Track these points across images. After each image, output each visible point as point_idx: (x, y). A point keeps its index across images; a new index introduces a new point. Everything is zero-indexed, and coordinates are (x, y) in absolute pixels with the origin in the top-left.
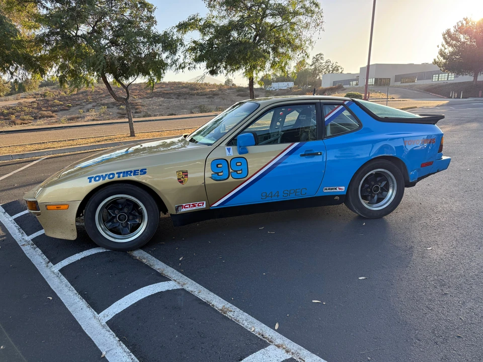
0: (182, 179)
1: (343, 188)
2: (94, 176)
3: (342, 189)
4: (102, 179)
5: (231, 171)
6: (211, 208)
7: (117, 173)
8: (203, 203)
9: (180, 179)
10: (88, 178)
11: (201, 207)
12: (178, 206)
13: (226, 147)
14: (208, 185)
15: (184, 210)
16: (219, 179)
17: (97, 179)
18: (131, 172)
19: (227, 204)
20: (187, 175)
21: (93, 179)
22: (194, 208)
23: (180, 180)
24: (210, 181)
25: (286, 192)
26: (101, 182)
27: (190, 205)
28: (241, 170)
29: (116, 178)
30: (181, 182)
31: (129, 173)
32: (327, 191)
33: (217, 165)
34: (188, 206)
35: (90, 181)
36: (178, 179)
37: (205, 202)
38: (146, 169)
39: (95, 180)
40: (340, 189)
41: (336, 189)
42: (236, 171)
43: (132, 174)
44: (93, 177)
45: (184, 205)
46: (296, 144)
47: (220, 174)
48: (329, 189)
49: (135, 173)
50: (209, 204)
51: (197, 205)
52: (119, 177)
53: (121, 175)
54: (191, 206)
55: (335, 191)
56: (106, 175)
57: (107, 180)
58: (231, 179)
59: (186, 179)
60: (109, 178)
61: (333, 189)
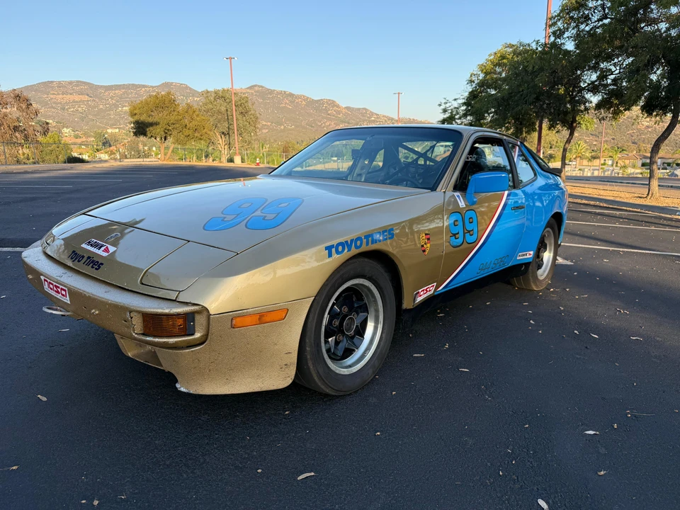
0: (425, 246)
1: (532, 253)
2: (335, 243)
3: (530, 255)
5: (465, 231)
6: (436, 294)
7: (365, 237)
8: (434, 285)
11: (430, 294)
12: (416, 294)
14: (446, 254)
15: (419, 299)
16: (455, 244)
17: (340, 248)
19: (451, 284)
20: (430, 238)
21: (334, 250)
22: (425, 296)
23: (423, 249)
24: (447, 248)
26: (346, 255)
27: (424, 290)
28: (473, 230)
29: (364, 246)
30: (424, 251)
32: (520, 257)
33: (454, 222)
34: (423, 294)
35: (330, 255)
36: (422, 246)
37: (436, 283)
38: (393, 229)
39: (337, 252)
40: (530, 254)
41: (526, 255)
42: (469, 232)
44: (332, 246)
47: (457, 236)
48: (522, 255)
49: (383, 234)
50: (436, 289)
51: (428, 290)
52: (367, 245)
53: (370, 239)
54: (425, 292)
55: (525, 257)
56: (352, 241)
57: (353, 251)
58: (465, 245)
59: (428, 245)
60: (357, 247)
61: (524, 255)
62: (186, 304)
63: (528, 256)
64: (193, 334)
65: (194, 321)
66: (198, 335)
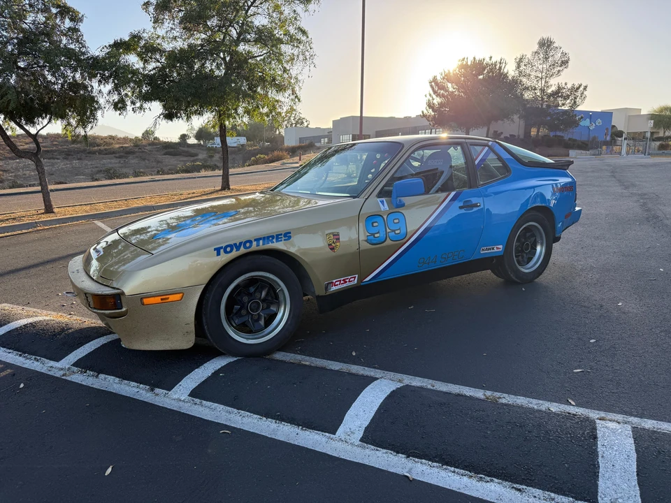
0: (333, 245)
1: (501, 246)
2: (224, 245)
4: (235, 249)
5: (388, 230)
6: (362, 284)
7: (255, 240)
8: (355, 277)
9: (331, 245)
10: (215, 249)
11: (352, 283)
12: (328, 284)
13: (379, 200)
14: (362, 250)
15: (334, 288)
16: (375, 242)
17: (228, 249)
18: (273, 237)
19: (381, 276)
20: (339, 239)
21: (222, 251)
22: (345, 285)
23: (331, 247)
24: (365, 246)
25: (444, 256)
26: (235, 254)
27: (340, 281)
28: (399, 229)
29: (254, 247)
30: (332, 249)
31: (271, 238)
32: (484, 252)
33: (373, 223)
34: (338, 283)
35: (218, 254)
36: (329, 245)
37: (357, 276)
38: (290, 233)
39: (226, 252)
40: (497, 248)
41: (493, 249)
42: (394, 231)
43: (274, 240)
44: (222, 248)
45: (334, 281)
46: (453, 193)
47: (376, 235)
48: (487, 250)
49: (278, 237)
50: (360, 280)
51: (347, 280)
52: (258, 245)
53: (261, 242)
54: (342, 282)
55: (492, 251)
56: (241, 243)
57: (242, 250)
58: (388, 242)
59: (338, 244)
60: (245, 247)
61: (490, 249)
62: (114, 288)
63: (495, 250)
64: (121, 309)
65: (120, 300)
66: (124, 309)
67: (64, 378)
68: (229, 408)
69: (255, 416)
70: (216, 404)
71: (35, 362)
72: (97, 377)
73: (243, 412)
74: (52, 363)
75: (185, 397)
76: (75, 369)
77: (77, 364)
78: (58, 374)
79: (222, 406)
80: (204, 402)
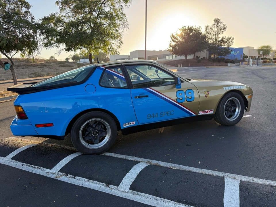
67: (57, 179)
68: (155, 197)
69: (172, 202)
70: (147, 195)
71: (38, 170)
72: (75, 178)
73: (164, 199)
74: (48, 170)
75: (127, 190)
76: (61, 174)
77: (62, 170)
78: (53, 177)
79: (151, 196)
80: (140, 193)
